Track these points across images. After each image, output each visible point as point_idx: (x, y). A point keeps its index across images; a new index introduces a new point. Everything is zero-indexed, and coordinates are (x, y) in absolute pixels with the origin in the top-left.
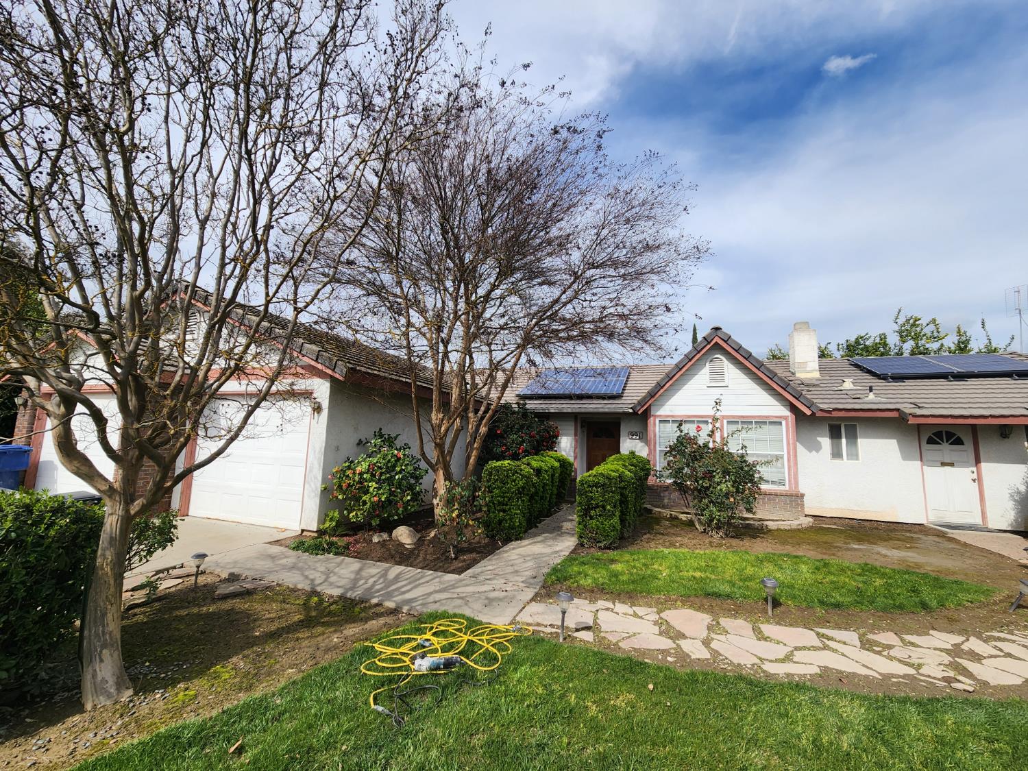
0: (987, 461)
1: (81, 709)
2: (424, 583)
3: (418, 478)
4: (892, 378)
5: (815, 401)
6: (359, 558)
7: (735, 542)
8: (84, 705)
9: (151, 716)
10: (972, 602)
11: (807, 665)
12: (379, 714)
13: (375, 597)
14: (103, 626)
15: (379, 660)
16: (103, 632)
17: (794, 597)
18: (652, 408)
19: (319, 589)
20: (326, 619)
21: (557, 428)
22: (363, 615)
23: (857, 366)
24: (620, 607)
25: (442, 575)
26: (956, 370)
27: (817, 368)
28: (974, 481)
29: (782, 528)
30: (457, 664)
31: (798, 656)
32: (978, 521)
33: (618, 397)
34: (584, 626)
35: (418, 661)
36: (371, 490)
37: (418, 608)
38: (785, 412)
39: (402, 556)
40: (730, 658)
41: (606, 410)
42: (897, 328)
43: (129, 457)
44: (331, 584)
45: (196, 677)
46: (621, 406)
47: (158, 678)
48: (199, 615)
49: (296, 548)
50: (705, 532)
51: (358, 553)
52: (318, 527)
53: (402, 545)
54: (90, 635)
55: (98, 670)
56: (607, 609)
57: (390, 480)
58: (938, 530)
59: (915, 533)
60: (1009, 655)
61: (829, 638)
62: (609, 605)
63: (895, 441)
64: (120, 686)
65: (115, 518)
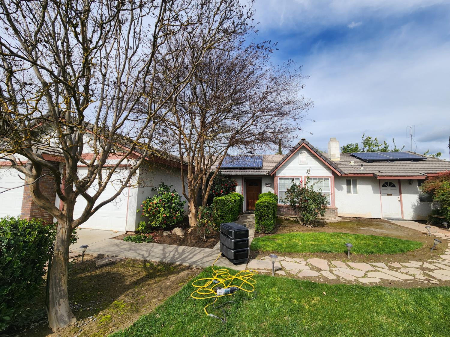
0: (404, 193)
1: (51, 332)
2: (197, 253)
3: (181, 205)
4: (368, 161)
5: (343, 170)
6: (160, 243)
7: (317, 228)
8: (51, 329)
9: (92, 331)
10: (417, 249)
11: (374, 278)
12: (213, 318)
13: (178, 261)
14: (60, 287)
15: (198, 291)
16: (60, 290)
17: (355, 250)
18: (276, 173)
19: (148, 259)
20: (159, 273)
21: (236, 182)
22: (175, 270)
23: (353, 156)
24: (288, 259)
25: (204, 249)
26: (391, 158)
27: (339, 157)
28: (399, 201)
29: (331, 222)
30: (236, 291)
31: (369, 274)
32: (400, 216)
33: (261, 168)
34: (278, 268)
35: (218, 291)
36: (161, 211)
37: (200, 265)
38: (330, 174)
39: (181, 242)
40: (344, 278)
41: (257, 174)
42: (363, 141)
43: (70, 198)
44: (153, 256)
45: (106, 308)
46: (263, 172)
47: (86, 310)
48: (92, 276)
49: (127, 240)
50: (304, 225)
51: (159, 241)
52: (135, 230)
53: (179, 236)
54: (53, 292)
55: (58, 310)
56: (283, 260)
57: (169, 207)
58: (388, 221)
59: (379, 222)
60: (440, 268)
61: (376, 267)
62: (283, 258)
63: (371, 186)
64: (70, 317)
65: (64, 230)
